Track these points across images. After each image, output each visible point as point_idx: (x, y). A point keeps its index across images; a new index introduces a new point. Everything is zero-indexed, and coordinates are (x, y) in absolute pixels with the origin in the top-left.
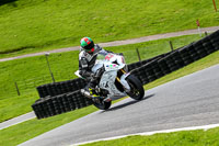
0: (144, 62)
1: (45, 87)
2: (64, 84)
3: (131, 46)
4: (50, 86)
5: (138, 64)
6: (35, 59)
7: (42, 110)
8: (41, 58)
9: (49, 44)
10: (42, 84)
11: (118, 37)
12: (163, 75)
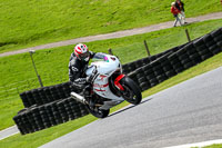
0: (154, 58)
1: (30, 93)
2: (54, 89)
3: (138, 37)
4: (36, 92)
5: (146, 61)
6: (18, 57)
7: (26, 124)
8: (25, 56)
9: (35, 38)
10: (26, 90)
11: (122, 26)
12: (175, 74)
